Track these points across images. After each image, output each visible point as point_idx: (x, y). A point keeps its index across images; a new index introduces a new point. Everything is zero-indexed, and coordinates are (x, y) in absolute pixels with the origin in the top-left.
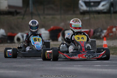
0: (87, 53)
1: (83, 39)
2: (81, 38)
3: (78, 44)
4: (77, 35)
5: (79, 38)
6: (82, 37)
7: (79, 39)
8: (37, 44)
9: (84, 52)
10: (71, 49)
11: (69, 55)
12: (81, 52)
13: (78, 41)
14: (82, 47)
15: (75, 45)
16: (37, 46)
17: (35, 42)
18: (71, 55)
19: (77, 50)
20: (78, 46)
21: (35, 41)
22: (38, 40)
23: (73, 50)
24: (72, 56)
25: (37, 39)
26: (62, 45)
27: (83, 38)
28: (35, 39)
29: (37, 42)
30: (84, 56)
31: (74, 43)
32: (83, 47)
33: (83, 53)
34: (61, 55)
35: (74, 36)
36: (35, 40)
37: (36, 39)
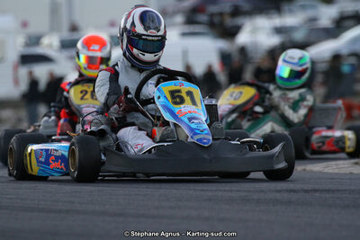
8: (190, 119)
16: (193, 126)
17: (176, 108)
21: (176, 103)
22: (187, 99)
25: (184, 94)
28: (173, 93)
29: (187, 108)
36: (177, 97)
37: (179, 91)
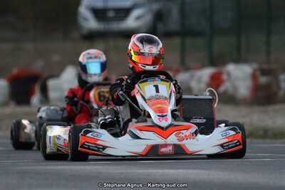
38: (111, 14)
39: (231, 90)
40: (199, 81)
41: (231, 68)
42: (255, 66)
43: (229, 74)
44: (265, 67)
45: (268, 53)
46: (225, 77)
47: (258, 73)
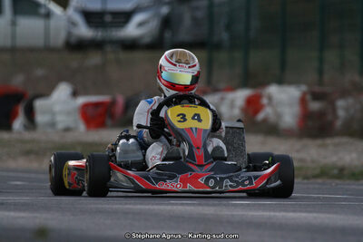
0: (211, 170)
1: (200, 120)
2: (193, 118)
3: (180, 136)
4: (176, 104)
5: (184, 115)
6: (196, 115)
7: (185, 120)
9: (200, 166)
10: (155, 154)
11: (148, 179)
12: (191, 166)
13: (180, 126)
14: (195, 150)
15: (170, 141)
18: (156, 176)
19: (177, 158)
20: (179, 146)
23: (163, 160)
24: (157, 180)
26: (121, 141)
27: (198, 115)
30: (202, 181)
31: (167, 136)
32: (198, 148)
33: (198, 171)
34: (119, 176)
35: (165, 108)
38: (108, 18)
39: (272, 118)
40: (232, 105)
41: (273, 90)
42: (304, 88)
43: (270, 98)
44: (317, 89)
45: (321, 72)
46: (265, 101)
47: (308, 97)
